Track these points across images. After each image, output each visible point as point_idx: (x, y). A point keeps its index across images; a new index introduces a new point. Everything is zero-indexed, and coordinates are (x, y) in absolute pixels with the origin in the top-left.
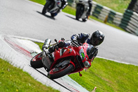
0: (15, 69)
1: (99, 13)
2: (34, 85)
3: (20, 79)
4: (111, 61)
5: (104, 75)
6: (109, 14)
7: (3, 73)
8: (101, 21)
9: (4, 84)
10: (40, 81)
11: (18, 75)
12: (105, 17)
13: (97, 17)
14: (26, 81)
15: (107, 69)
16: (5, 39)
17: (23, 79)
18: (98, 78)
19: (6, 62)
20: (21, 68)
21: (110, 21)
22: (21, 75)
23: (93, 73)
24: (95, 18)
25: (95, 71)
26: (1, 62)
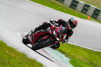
0: (30, 60)
7: (20, 63)
11: (33, 65)
13: (96, 19)
16: (22, 36)
19: (23, 54)
20: (35, 59)
22: (35, 65)
23: (92, 64)
24: (94, 19)
25: (95, 62)
26: (19, 55)
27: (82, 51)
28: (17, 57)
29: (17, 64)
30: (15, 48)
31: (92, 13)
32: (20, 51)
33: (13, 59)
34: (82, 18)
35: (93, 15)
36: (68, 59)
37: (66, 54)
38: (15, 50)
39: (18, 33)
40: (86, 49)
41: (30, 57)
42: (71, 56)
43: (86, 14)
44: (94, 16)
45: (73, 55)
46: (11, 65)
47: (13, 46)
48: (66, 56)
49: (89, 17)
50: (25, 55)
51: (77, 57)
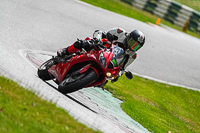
0: (44, 103)
1: (176, 15)
2: (74, 128)
3: (52, 118)
4: (193, 92)
5: (183, 112)
6: (191, 17)
7: (25, 109)
8: (178, 28)
9: (27, 128)
10: (83, 122)
11: (49, 112)
12: (185, 21)
13: (172, 23)
14: (61, 123)
15: (187, 103)
16: (28, 57)
17: (57, 119)
18: (174, 118)
19: (29, 92)
20: (54, 101)
21: (192, 29)
22: (53, 113)
23: (165, 110)
24: (168, 23)
25: (169, 107)
26: (22, 93)
27: (144, 86)
28: (19, 97)
29: (18, 111)
30: (15, 80)
31: (165, 12)
32: (24, 86)
33: (11, 102)
34: (144, 21)
35: (166, 15)
36: (117, 102)
37: (114, 92)
38: (15, 83)
39: (20, 52)
40: (153, 82)
41: (43, 98)
42: (124, 95)
43: (152, 13)
45: (127, 93)
46: (6, 114)
47: (11, 76)
48: (115, 96)
49: (159, 19)
50: (33, 94)
51: (134, 96)
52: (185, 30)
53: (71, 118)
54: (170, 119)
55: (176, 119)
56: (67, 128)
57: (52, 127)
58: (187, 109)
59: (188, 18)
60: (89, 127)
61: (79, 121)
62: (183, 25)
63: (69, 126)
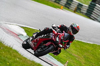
0: (6, 47)
1: (70, 5)
2: (21, 59)
3: (10, 55)
4: (79, 41)
5: (74, 51)
6: (78, 5)
8: (71, 10)
11: (9, 52)
12: (75, 7)
14: (15, 57)
15: (76, 47)
17: (13, 55)
18: (70, 54)
20: (11, 47)
21: (78, 11)
24: (67, 8)
35: (66, 4)
41: (6, 45)
43: (59, 3)
44: (67, 6)
49: (62, 7)
50: (1, 43)
52: (75, 12)
53: (20, 55)
54: (68, 55)
55: (71, 55)
56: (18, 59)
57: (11, 59)
58: (76, 50)
59: (76, 6)
60: (29, 59)
61: (24, 56)
62: (74, 9)
63: (19, 58)
